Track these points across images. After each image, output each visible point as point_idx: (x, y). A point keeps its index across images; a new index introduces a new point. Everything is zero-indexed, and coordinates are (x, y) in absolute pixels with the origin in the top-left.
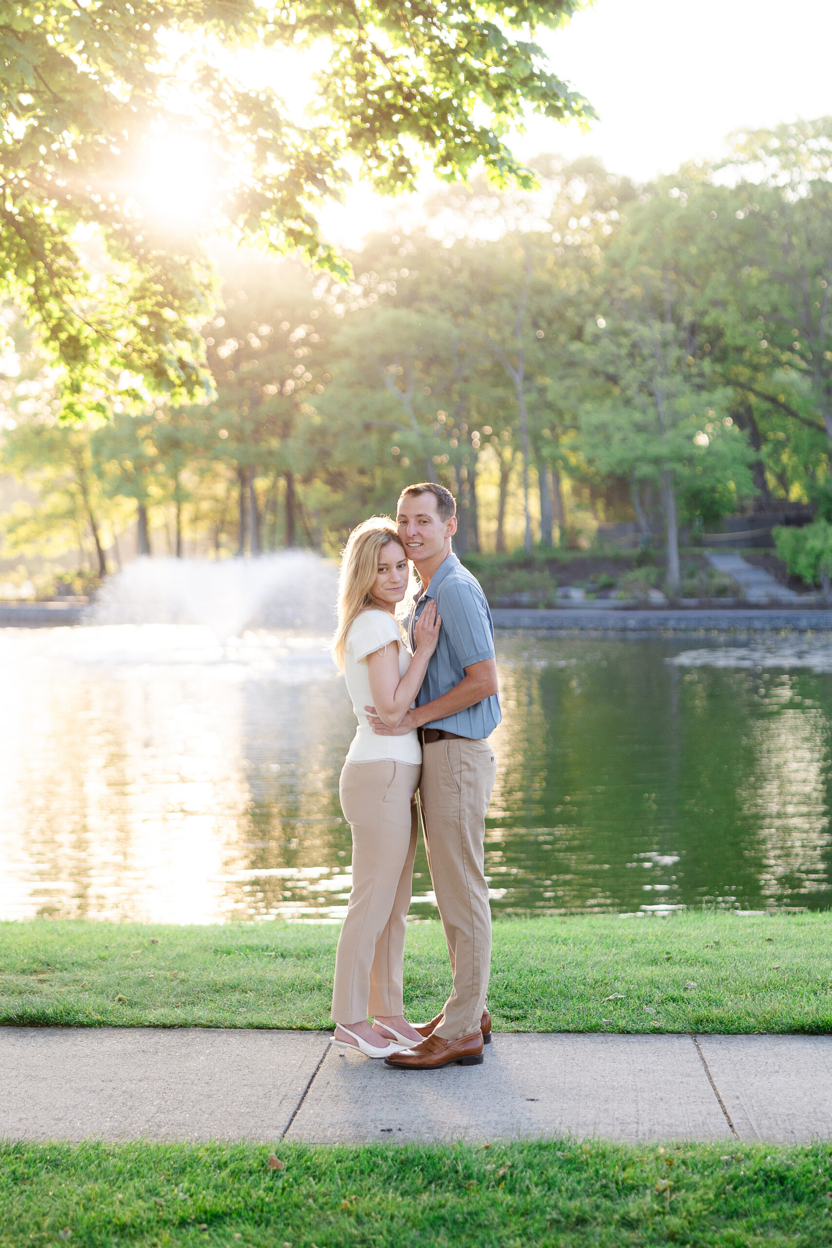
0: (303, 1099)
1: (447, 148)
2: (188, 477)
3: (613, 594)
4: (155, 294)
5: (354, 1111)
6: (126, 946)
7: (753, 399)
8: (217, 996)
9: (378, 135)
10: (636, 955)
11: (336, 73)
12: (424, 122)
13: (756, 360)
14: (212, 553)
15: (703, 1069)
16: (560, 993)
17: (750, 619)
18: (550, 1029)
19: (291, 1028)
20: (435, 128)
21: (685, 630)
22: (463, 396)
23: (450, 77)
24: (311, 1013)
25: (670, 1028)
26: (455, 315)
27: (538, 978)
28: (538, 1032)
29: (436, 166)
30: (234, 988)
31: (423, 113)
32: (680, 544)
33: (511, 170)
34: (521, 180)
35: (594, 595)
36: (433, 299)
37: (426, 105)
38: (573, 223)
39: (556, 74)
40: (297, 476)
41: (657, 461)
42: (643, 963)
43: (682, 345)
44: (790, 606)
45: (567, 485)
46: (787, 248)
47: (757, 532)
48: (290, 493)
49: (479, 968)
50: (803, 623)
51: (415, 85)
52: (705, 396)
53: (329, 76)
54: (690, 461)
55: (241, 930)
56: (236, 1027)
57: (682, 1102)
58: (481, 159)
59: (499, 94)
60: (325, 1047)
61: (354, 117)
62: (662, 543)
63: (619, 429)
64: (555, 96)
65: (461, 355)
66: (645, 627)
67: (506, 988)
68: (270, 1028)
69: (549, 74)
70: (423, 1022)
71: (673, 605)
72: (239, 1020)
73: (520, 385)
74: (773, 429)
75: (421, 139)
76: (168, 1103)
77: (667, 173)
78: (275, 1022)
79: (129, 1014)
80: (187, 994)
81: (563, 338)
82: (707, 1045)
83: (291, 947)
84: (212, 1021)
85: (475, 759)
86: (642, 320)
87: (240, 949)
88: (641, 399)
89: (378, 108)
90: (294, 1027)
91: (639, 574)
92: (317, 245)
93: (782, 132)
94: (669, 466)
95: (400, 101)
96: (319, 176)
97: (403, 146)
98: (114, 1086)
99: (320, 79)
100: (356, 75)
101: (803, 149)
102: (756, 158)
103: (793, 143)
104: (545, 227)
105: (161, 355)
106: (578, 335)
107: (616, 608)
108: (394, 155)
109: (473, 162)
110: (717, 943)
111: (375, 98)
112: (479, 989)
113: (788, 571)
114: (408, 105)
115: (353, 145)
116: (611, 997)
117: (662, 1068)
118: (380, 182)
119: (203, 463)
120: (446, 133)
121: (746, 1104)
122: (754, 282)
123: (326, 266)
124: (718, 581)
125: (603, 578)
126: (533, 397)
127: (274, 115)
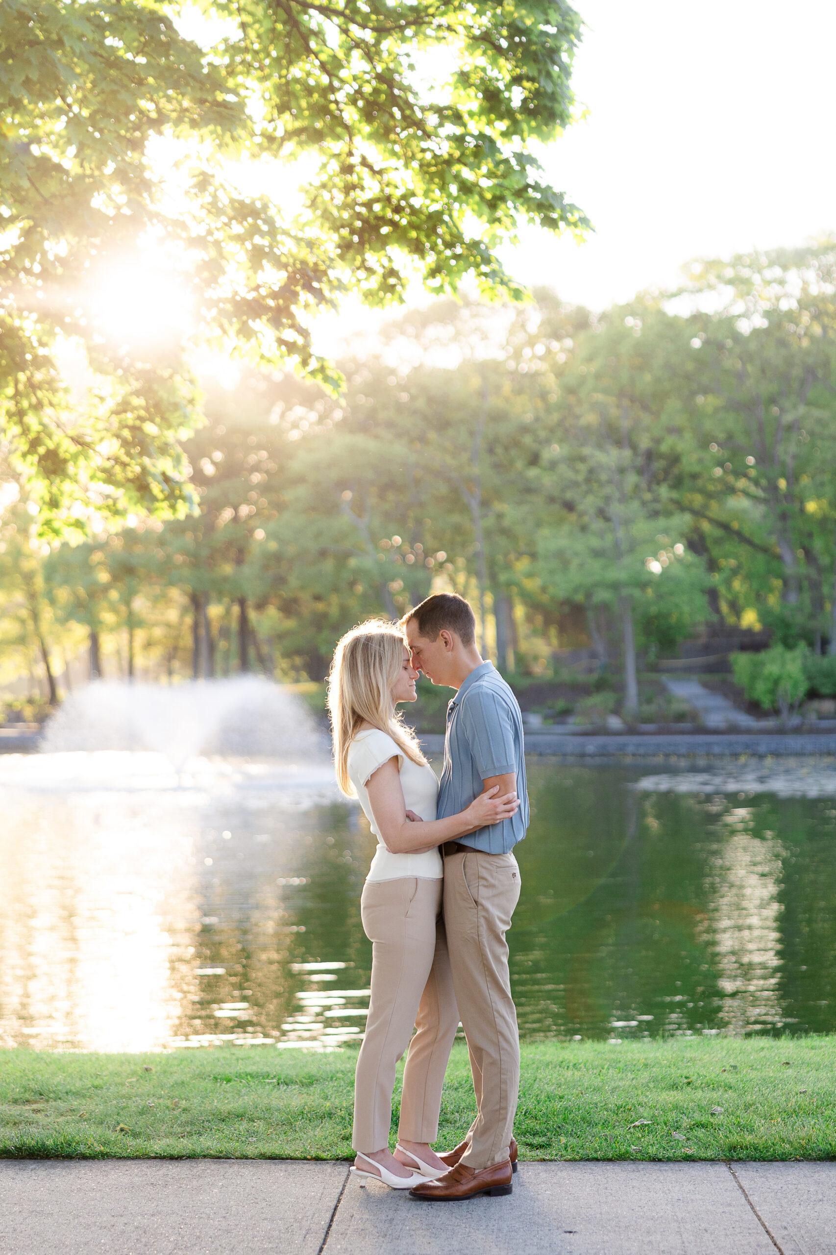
0: (327, 1233)
1: (438, 258)
2: (140, 604)
3: (571, 720)
4: (135, 408)
5: (384, 1245)
6: (117, 1074)
7: (706, 526)
8: (222, 1126)
9: (367, 246)
10: (655, 1080)
11: (324, 186)
12: (413, 234)
13: (711, 487)
14: (164, 679)
15: (744, 1198)
16: (583, 1119)
17: (709, 745)
18: (577, 1157)
19: (305, 1159)
20: (424, 239)
21: (644, 756)
22: (419, 522)
23: (443, 188)
24: (325, 1143)
25: (703, 1155)
26: (411, 441)
27: (558, 1105)
28: (565, 1161)
29: (426, 278)
30: (240, 1116)
31: (412, 226)
32: (638, 670)
33: (502, 282)
34: (512, 293)
35: (551, 721)
36: (390, 425)
37: (414, 218)
38: (527, 352)
39: (551, 185)
40: (251, 602)
41: (615, 586)
42: (663, 1089)
43: (640, 471)
44: (748, 731)
45: (520, 612)
46: (741, 376)
47: (711, 659)
48: (244, 620)
50: (762, 749)
51: (404, 197)
52: (662, 522)
53: (316, 188)
54: (643, 586)
55: (234, 1057)
56: (247, 1158)
57: (728, 1233)
58: (472, 272)
59: (493, 205)
60: (343, 1178)
61: (342, 230)
62: (620, 669)
63: (577, 554)
64: (552, 207)
65: (417, 482)
66: (603, 753)
67: (525, 1114)
68: (283, 1159)
69: (543, 185)
70: (444, 1151)
71: (631, 731)
72: (250, 1150)
73: (476, 510)
74: (726, 556)
75: (410, 252)
76: (186, 1238)
77: (622, 301)
78: (288, 1151)
79: (133, 1145)
80: (192, 1123)
81: (519, 465)
82: (743, 1172)
83: (292, 1073)
84: (221, 1152)
85: (495, 874)
86: (600, 446)
87: (239, 1076)
88: (598, 525)
89: (365, 221)
90: (309, 1157)
91: (596, 700)
92: (310, 356)
93: (738, 261)
94: (625, 592)
95: (389, 214)
96: (315, 284)
97: (392, 258)
98: (126, 1221)
99: (306, 191)
100: (345, 187)
101: (756, 279)
102: (711, 287)
103: (746, 273)
104: (500, 355)
105: (144, 468)
106: (534, 460)
107: (575, 734)
108: (384, 267)
109: (464, 274)
110: (735, 1067)
111: (363, 210)
113: (746, 696)
114: (396, 217)
115: (342, 257)
116: (637, 1123)
117: (701, 1197)
118: (368, 294)
119: (157, 589)
120: (436, 245)
121: (796, 1235)
122: (709, 410)
123: (320, 376)
124: (677, 707)
125: (561, 704)
126: (490, 522)
127: (270, 222)
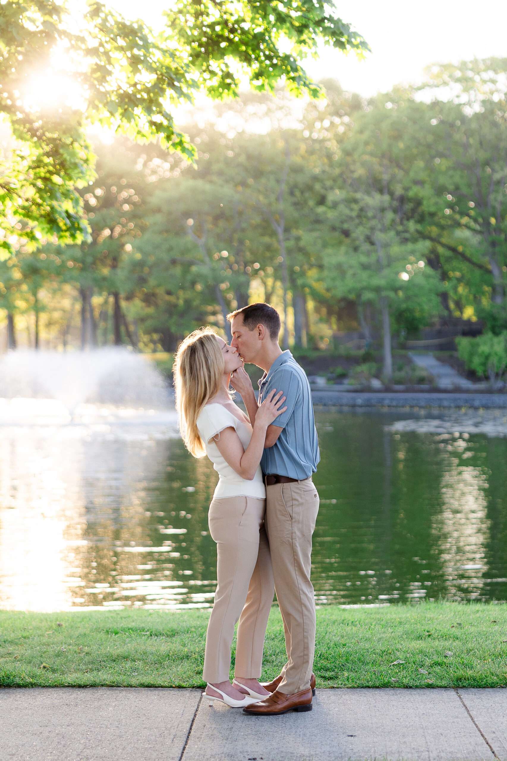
0: (188, 737)
1: (261, 66)
2: (43, 295)
3: (346, 381)
4: (46, 165)
5: (227, 746)
6: (39, 628)
7: (440, 249)
8: (114, 664)
9: (211, 56)
10: (407, 633)
11: (181, 12)
12: (243, 48)
13: (443, 222)
14: (60, 348)
15: (466, 713)
16: (359, 660)
17: (440, 400)
18: (356, 686)
19: (171, 687)
20: (250, 52)
21: (397, 406)
22: (241, 242)
23: (265, 16)
24: (185, 676)
25: (439, 684)
26: (236, 185)
27: (343, 650)
28: (348, 688)
29: (252, 80)
30: (126, 658)
31: (242, 42)
32: (392, 348)
33: (305, 85)
34: (312, 92)
35: (332, 382)
36: (220, 173)
37: (244, 37)
38: (318, 125)
39: (341, 18)
40: (122, 295)
41: (378, 290)
42: (412, 639)
43: (395, 211)
44: (468, 391)
45: (311, 305)
46: (465, 146)
47: (443, 340)
48: (117, 307)
49: (308, 643)
50: (477, 403)
51: (237, 22)
52: (410, 246)
53: (175, 13)
54: (395, 290)
55: (119, 616)
56: (131, 686)
57: (456, 736)
58: (284, 77)
59: (300, 30)
60: (198, 700)
61: (193, 43)
62: (380, 346)
63: (351, 267)
64: (342, 34)
65: (240, 213)
66: (368, 404)
67: (320, 656)
68: (156, 687)
69: (336, 18)
70: (266, 681)
71: (387, 390)
72: (134, 682)
73: (281, 236)
74: (454, 270)
75: (241, 60)
76: (91, 741)
77: (384, 92)
78: (160, 681)
79: (52, 677)
80: (93, 663)
81: (311, 203)
82: (466, 695)
83: (160, 628)
84: (114, 683)
86: (368, 193)
87: (123, 630)
88: (366, 247)
89: (210, 38)
90: (174, 686)
91: (364, 368)
92: (173, 133)
93: (463, 66)
94: (384, 294)
95: (226, 33)
96: (176, 83)
97: (228, 64)
98: (50, 730)
99: (168, 15)
100: (195, 14)
101: (477, 78)
102: (445, 83)
103: (470, 74)
105: (52, 208)
106: (322, 201)
107: (349, 391)
108: (222, 71)
109: (279, 78)
110: (460, 624)
111: (208, 30)
112: (308, 658)
113: (466, 368)
114: (232, 36)
115: (193, 63)
116: (395, 663)
117: (438, 712)
118: (211, 90)
119: (55, 285)
120: (259, 56)
121: (501, 737)
122: (443, 168)
123: (179, 148)
124: (419, 373)
125: (339, 370)
126: (291, 243)
127: (144, 39)
